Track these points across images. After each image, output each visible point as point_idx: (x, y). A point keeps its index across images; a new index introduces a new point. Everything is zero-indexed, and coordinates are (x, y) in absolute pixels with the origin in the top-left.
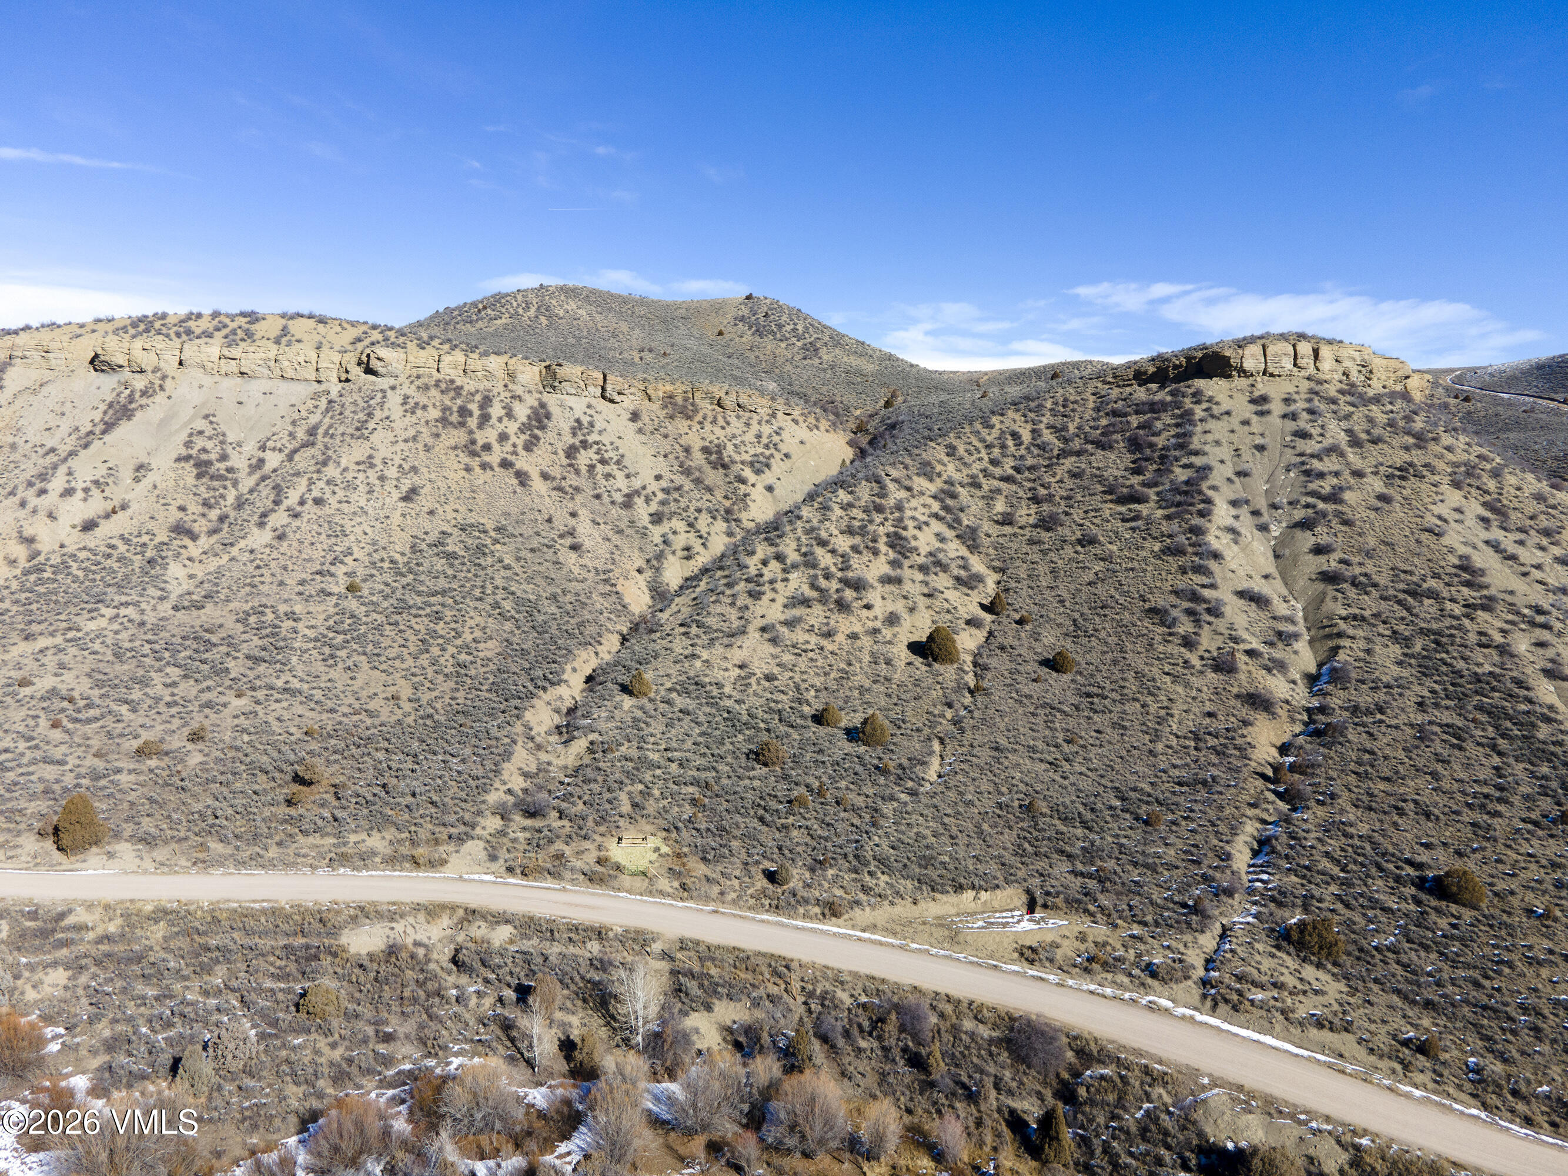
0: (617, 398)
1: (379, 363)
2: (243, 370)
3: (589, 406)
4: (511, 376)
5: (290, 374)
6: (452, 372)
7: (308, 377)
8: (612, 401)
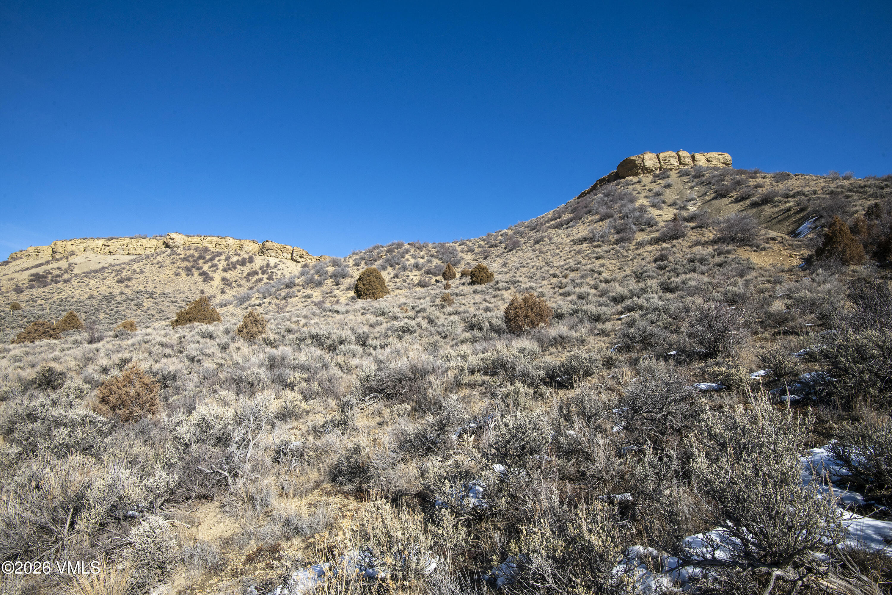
0: (300, 260)
1: (171, 241)
2: (111, 251)
3: (280, 261)
4: (241, 247)
5: (132, 251)
6: (209, 245)
7: (140, 252)
8: (296, 261)
